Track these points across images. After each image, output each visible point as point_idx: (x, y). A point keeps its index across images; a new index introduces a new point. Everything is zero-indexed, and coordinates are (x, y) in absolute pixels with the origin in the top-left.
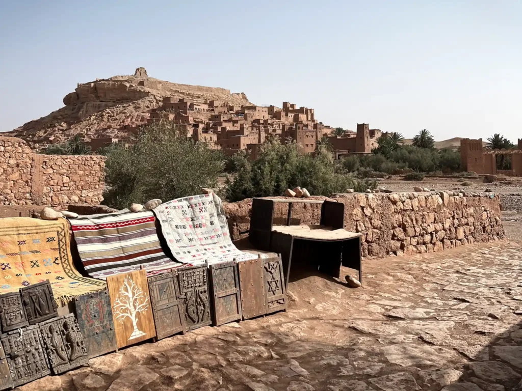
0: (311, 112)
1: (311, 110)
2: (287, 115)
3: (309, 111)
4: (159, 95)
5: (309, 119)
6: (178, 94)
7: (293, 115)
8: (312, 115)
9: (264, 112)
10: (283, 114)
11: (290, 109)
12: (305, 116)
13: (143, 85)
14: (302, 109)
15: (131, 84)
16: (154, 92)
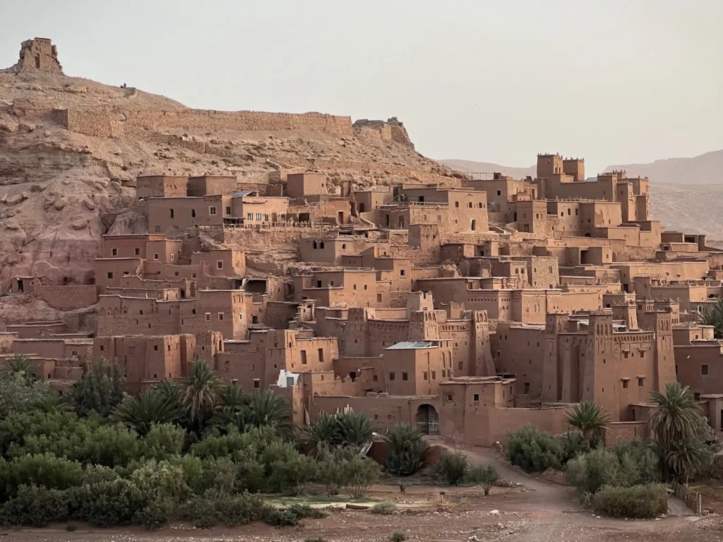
0: (636, 190)
1: (636, 182)
2: (552, 210)
3: (630, 188)
4: (119, 161)
5: (632, 217)
6: (180, 150)
7: (573, 205)
8: (641, 201)
9: (475, 209)
10: (540, 206)
11: (566, 179)
12: (618, 208)
13: (66, 126)
14: (605, 179)
15: (23, 122)
16: (101, 149)
